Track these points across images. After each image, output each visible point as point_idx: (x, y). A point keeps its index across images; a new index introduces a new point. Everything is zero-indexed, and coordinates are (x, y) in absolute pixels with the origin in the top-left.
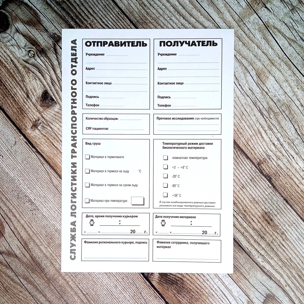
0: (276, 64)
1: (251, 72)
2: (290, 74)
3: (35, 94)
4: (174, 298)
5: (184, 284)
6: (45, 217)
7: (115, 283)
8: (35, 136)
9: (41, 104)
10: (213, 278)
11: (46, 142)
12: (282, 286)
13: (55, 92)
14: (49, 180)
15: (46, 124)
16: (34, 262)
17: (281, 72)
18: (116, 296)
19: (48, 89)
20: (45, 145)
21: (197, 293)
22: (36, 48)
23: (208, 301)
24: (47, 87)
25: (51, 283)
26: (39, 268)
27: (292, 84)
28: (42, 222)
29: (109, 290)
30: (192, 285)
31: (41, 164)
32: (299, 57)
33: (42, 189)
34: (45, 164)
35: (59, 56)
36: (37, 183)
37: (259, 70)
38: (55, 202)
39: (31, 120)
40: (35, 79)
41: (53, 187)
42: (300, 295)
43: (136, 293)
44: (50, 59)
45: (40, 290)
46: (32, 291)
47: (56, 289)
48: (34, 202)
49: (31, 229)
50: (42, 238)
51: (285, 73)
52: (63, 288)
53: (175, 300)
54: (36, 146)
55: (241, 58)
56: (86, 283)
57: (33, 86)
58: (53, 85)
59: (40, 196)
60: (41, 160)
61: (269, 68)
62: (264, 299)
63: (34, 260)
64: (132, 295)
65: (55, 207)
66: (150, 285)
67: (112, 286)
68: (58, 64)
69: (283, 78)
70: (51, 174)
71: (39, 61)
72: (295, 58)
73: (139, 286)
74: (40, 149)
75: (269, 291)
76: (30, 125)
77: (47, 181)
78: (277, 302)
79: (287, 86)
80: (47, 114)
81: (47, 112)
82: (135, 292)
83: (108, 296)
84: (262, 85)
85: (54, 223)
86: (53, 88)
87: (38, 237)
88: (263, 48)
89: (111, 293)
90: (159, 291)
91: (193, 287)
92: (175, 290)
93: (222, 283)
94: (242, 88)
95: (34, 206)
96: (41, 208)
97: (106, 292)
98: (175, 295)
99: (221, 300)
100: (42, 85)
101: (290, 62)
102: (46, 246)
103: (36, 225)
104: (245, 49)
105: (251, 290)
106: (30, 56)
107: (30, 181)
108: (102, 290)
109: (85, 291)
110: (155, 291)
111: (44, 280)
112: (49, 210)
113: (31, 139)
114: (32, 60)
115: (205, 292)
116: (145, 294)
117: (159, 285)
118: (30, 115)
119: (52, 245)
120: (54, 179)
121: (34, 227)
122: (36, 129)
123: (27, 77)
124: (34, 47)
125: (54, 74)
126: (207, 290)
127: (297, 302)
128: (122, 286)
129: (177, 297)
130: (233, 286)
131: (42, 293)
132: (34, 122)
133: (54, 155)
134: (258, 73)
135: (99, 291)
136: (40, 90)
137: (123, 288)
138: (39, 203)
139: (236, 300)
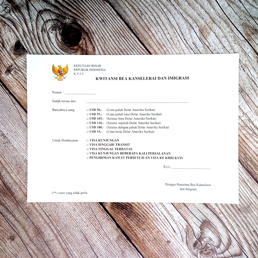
0: (216, 21)
1: (195, 28)
2: (228, 31)
3: (9, 44)
4: (124, 221)
5: (133, 209)
6: (15, 149)
7: (74, 207)
8: (8, 79)
9: (14, 53)
10: (157, 205)
11: (18, 85)
12: (216, 213)
13: (26, 42)
14: (19, 118)
15: (18, 69)
16: (6, 187)
17: (220, 29)
18: (74, 218)
19: (21, 40)
20: (17, 88)
21: (143, 217)
22: (11, 5)
23: (152, 224)
24: (20, 38)
25: (20, 206)
26: (10, 192)
27: (230, 40)
28: (13, 153)
29: (69, 213)
30: (139, 210)
31: (13, 104)
32: (237, 16)
33: (13, 125)
34: (16, 103)
35: (30, 12)
36: (9, 120)
37: (202, 27)
38: (25, 137)
39: (5, 66)
40: (9, 31)
41: (23, 123)
42: (232, 222)
43: (92, 215)
44: (23, 14)
45: (10, 210)
46: (3, 211)
47: (23, 211)
48: (7, 136)
49: (4, 159)
50: (13, 167)
51: (224, 30)
52: (30, 209)
53: (124, 222)
54: (9, 89)
55: (186, 16)
56: (49, 206)
57: (8, 37)
58: (25, 37)
59: (11, 131)
60: (13, 100)
61: (210, 25)
62: (201, 224)
63: (5, 186)
64: (88, 218)
65: (24, 141)
66: (103, 209)
67: (71, 209)
68: (29, 18)
69: (223, 34)
70: (21, 112)
71: (13, 16)
72: (233, 17)
73: (94, 210)
74: (12, 91)
75: (205, 217)
76: (5, 70)
77: (18, 119)
78: (212, 227)
79: (226, 41)
80: (19, 61)
81: (19, 59)
82: (90, 215)
83: (67, 218)
84: (204, 40)
85: (23, 154)
86: (24, 39)
87: (9, 166)
88: (205, 8)
89: (70, 215)
90: (111, 215)
91: (141, 212)
92: (124, 214)
93: (165, 209)
94: (186, 42)
95: (6, 139)
96: (13, 141)
97: (66, 214)
98: (124, 219)
99: (164, 224)
100: (15, 36)
101: (229, 20)
102: (16, 174)
103: (8, 156)
104: (190, 8)
105: (190, 216)
106: (6, 11)
107: (3, 118)
108: (63, 212)
109: (48, 213)
110: (107, 214)
111: (14, 202)
112: (19, 143)
113: (5, 82)
114: (8, 15)
115: (150, 217)
116: (100, 217)
117: (112, 209)
118: (5, 62)
119: (21, 173)
120: (24, 117)
121: (6, 157)
122: (9, 74)
123: (3, 29)
124: (10, 4)
125: (26, 27)
126: (152, 215)
127: (230, 228)
128: (79, 209)
129: (126, 220)
130: (174, 212)
131: (12, 214)
132: (8, 67)
133: (24, 96)
134: (201, 30)
135: (60, 213)
136: (13, 40)
137: (80, 211)
138: (11, 137)
139: (176, 224)
